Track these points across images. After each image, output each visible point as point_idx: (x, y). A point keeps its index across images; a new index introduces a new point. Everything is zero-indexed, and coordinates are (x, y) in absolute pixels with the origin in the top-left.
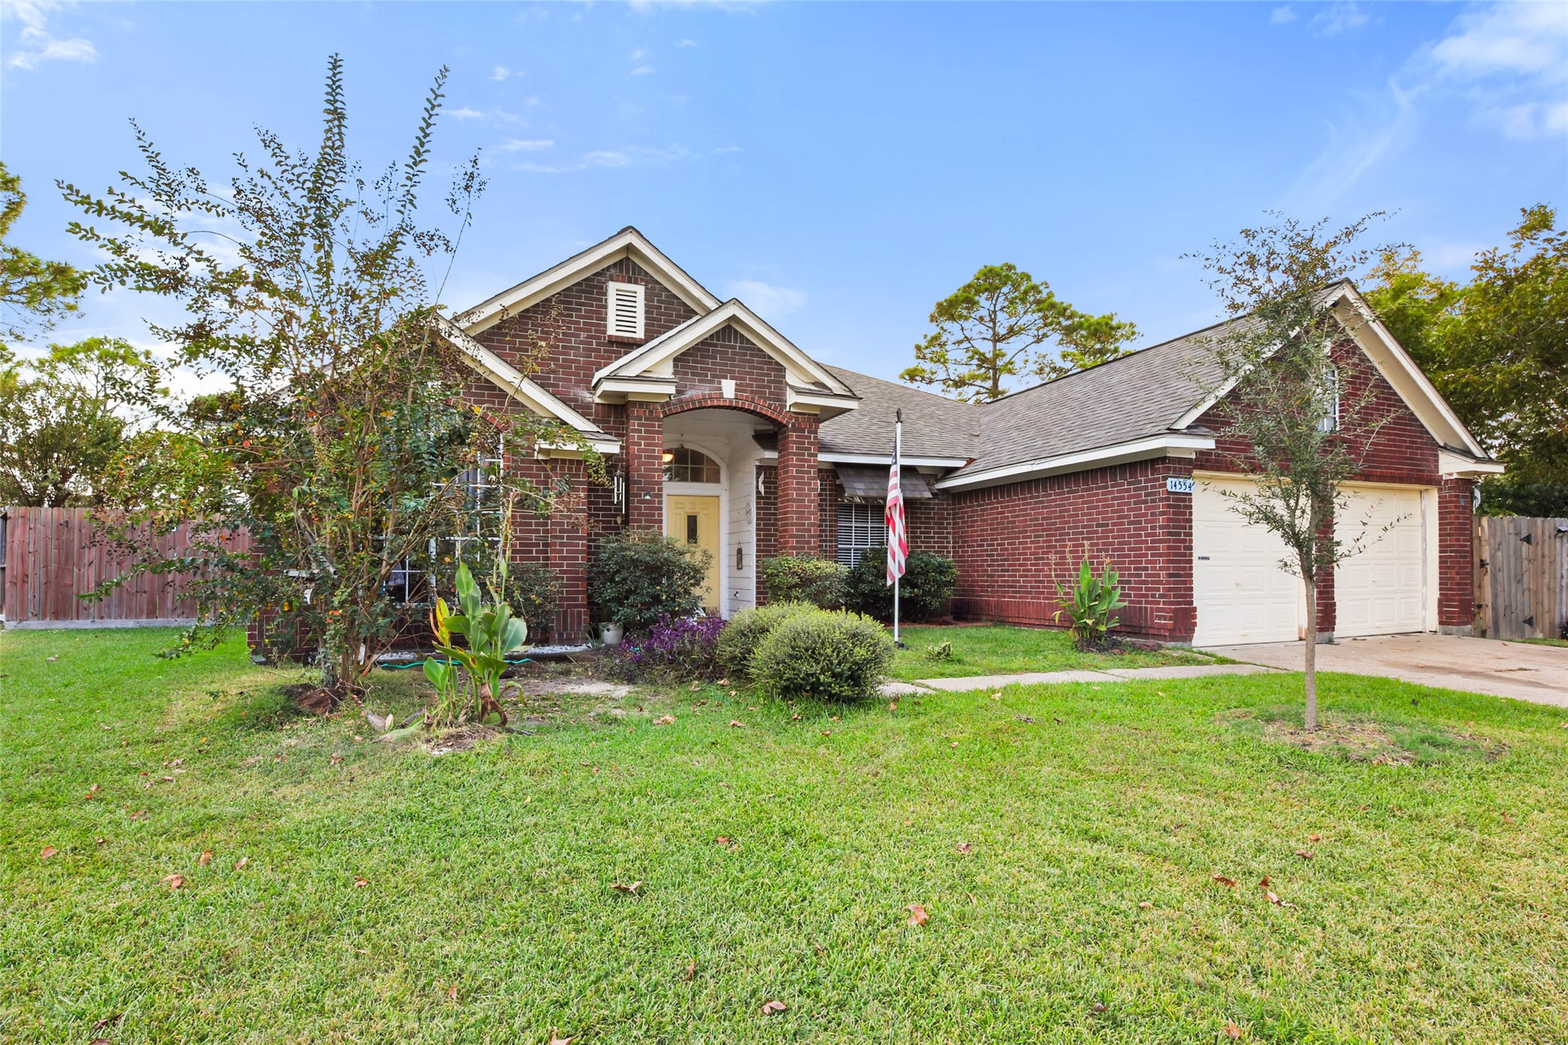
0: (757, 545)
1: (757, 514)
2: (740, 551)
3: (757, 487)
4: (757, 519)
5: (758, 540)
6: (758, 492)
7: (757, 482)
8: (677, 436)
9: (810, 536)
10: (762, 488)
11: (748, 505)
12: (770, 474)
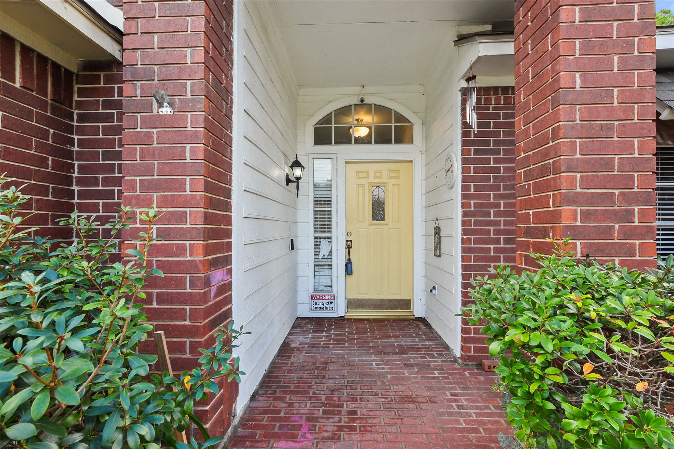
0: (464, 223)
1: (464, 170)
2: (437, 231)
3: (464, 116)
4: (464, 179)
5: (465, 215)
6: (465, 125)
7: (464, 109)
8: (358, 89)
9: (630, 199)
10: (473, 118)
11: (449, 159)
12: (488, 101)
